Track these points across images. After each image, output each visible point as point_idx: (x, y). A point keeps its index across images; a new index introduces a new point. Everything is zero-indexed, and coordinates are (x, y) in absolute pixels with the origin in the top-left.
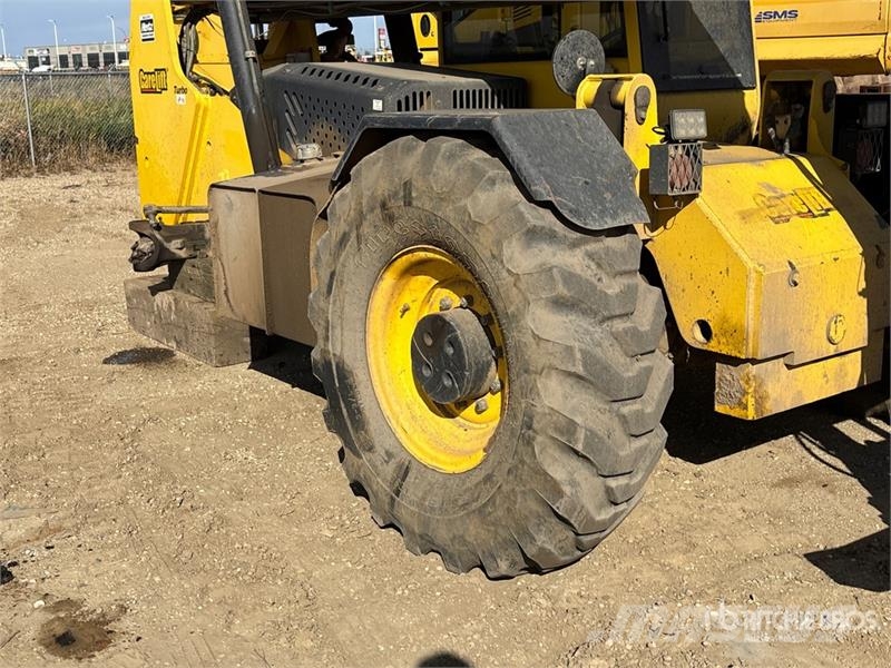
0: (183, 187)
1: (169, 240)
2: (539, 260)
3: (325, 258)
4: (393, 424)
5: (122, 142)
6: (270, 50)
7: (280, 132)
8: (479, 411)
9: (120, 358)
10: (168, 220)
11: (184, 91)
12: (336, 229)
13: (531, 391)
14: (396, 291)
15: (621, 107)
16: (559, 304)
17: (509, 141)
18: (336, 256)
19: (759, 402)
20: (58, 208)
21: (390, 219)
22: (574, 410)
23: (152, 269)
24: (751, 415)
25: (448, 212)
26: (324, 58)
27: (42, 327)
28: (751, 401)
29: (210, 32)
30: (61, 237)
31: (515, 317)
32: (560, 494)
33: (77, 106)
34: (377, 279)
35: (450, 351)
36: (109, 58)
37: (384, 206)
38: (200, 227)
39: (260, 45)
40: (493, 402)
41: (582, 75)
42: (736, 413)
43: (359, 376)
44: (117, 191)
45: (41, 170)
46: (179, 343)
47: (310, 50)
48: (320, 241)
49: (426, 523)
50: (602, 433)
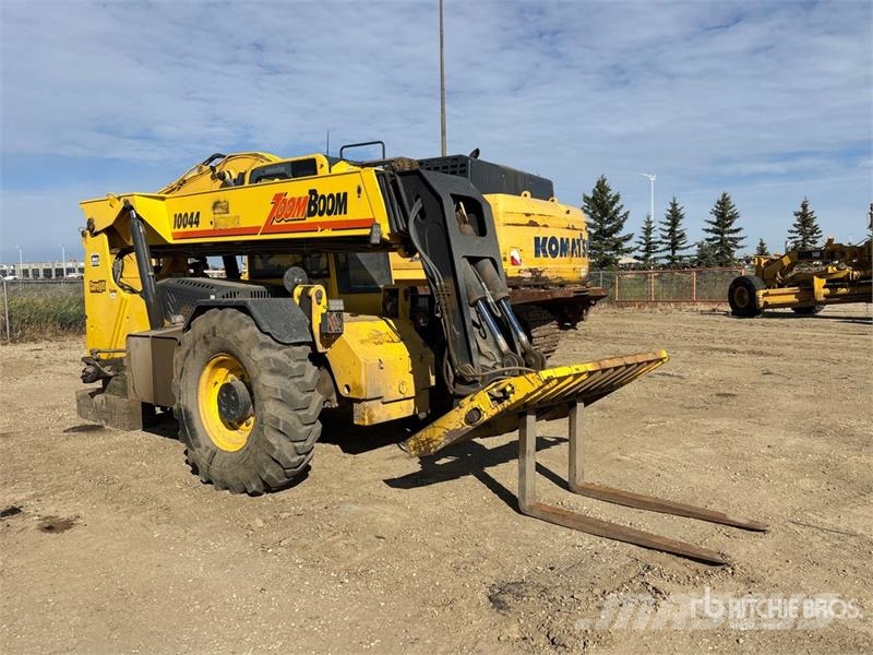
0: (112, 340)
1: (103, 366)
2: (265, 355)
3: (180, 362)
4: (210, 435)
5: (71, 323)
6: (162, 272)
7: (166, 312)
8: (247, 425)
9: (74, 429)
10: (103, 356)
11: (115, 291)
12: (184, 349)
13: (262, 408)
14: (211, 375)
15: (310, 298)
16: (272, 372)
17: (253, 309)
18: (184, 360)
19: (370, 418)
20: (29, 361)
21: (207, 343)
22: (279, 414)
23: (93, 381)
24: (367, 423)
25: (230, 338)
26: (192, 275)
27: (25, 418)
28: (366, 417)
29: (130, 262)
30: (31, 376)
31: (256, 378)
32: (274, 449)
33: (41, 301)
34: (203, 369)
35: (233, 398)
36: (59, 272)
37: (204, 337)
38: (121, 359)
39: (157, 269)
40: (252, 419)
41: (296, 285)
42: (361, 423)
43: (195, 414)
44: (67, 352)
45: (14, 341)
46: (107, 421)
47: (185, 272)
48: (178, 355)
49: (222, 475)
50: (291, 423)
